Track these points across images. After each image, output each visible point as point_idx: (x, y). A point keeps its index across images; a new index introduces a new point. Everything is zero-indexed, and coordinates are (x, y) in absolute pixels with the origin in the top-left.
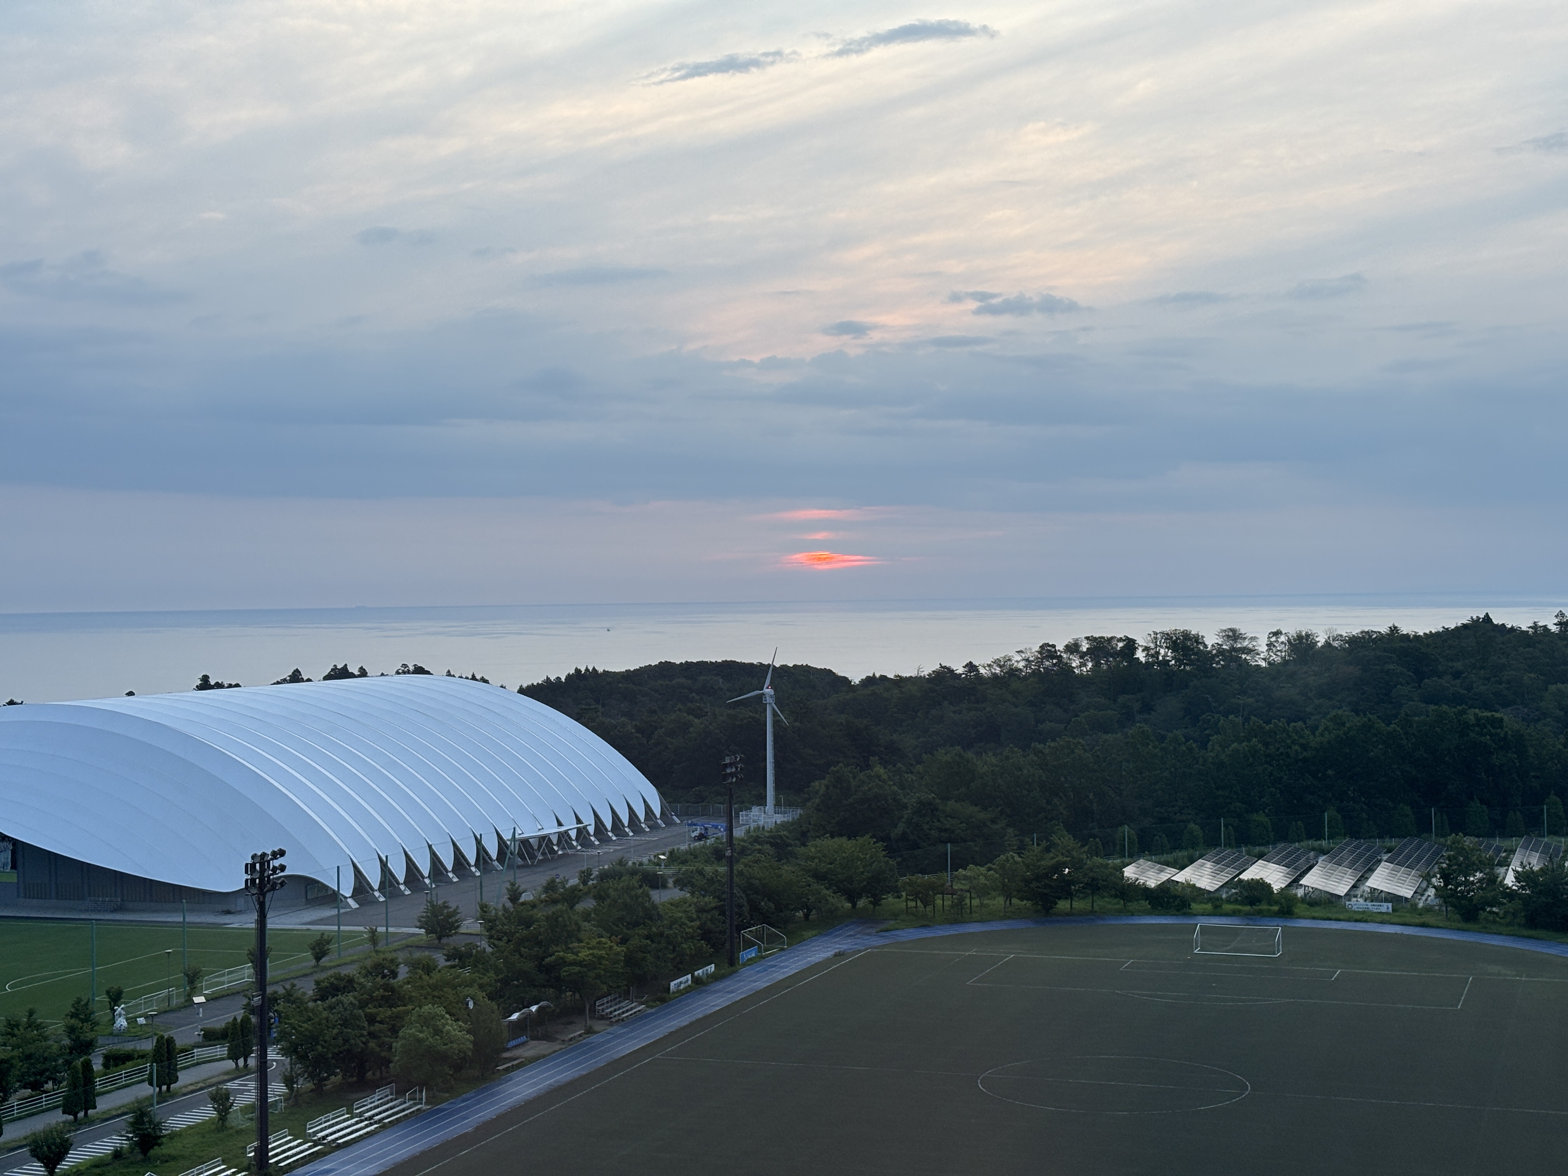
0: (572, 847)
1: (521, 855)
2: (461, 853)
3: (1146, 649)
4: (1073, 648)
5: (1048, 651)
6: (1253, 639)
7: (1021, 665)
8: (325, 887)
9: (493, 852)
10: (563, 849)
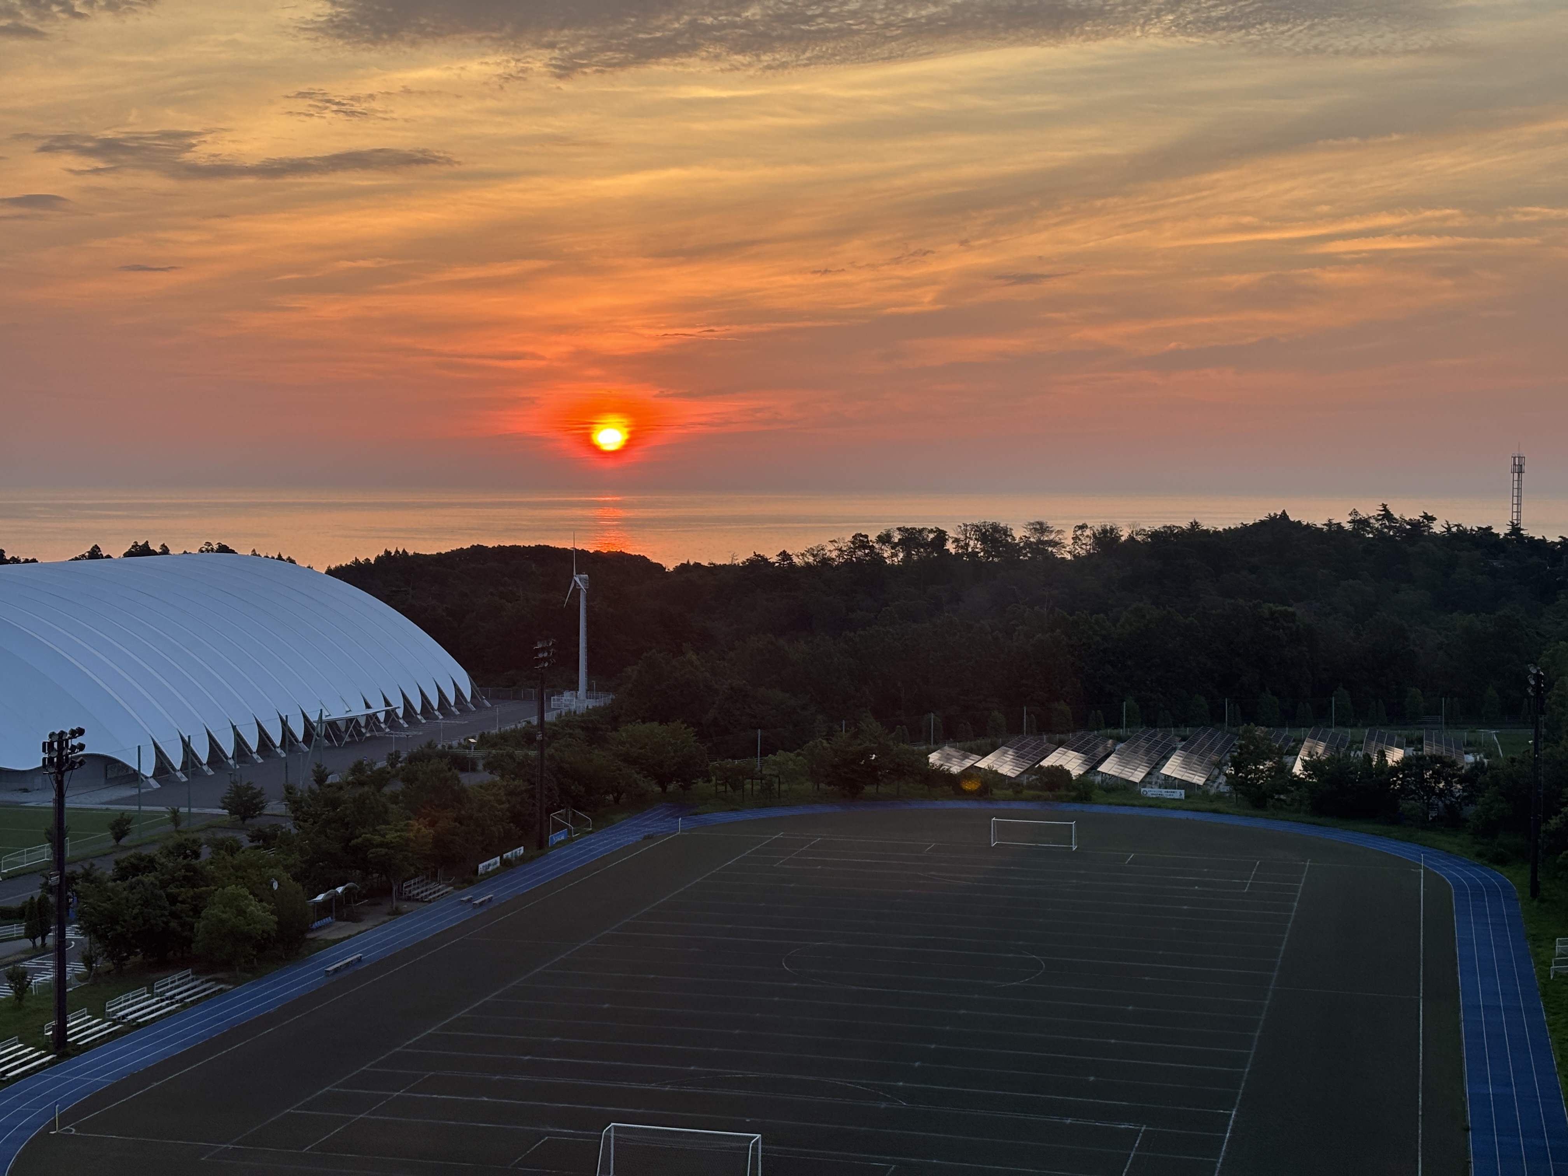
0: (380, 729)
1: (327, 736)
2: (266, 734)
3: (956, 540)
4: (885, 539)
5: (860, 541)
6: (1059, 532)
7: (834, 554)
8: (126, 767)
9: (300, 735)
10: (371, 731)
